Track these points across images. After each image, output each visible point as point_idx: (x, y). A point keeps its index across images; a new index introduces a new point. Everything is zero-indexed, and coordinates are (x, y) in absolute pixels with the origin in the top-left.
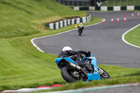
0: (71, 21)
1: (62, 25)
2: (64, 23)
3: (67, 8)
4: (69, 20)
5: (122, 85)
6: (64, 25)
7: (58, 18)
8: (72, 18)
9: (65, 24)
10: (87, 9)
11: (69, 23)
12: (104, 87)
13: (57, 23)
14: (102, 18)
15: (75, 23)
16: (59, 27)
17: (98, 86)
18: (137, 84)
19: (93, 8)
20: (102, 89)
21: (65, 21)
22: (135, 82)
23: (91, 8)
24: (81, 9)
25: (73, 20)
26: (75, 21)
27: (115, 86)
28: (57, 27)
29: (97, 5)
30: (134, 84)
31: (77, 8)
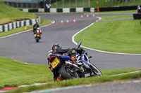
0: (20, 23)
1: (11, 28)
2: (13, 25)
3: (16, 10)
4: (18, 22)
5: (76, 87)
6: (13, 28)
7: (7, 20)
8: (22, 20)
9: (15, 26)
10: (37, 11)
11: (18, 25)
12: (58, 89)
13: (6, 26)
14: (52, 20)
15: (25, 25)
16: (9, 30)
17: (52, 88)
18: (90, 85)
19: (43, 10)
20: (56, 91)
21: (14, 23)
22: (88, 84)
23: (40, 10)
24: (30, 11)
25: (22, 22)
26: (25, 23)
27: (68, 88)
28: (6, 29)
29: (46, 7)
30: (87, 86)
31: (26, 10)
